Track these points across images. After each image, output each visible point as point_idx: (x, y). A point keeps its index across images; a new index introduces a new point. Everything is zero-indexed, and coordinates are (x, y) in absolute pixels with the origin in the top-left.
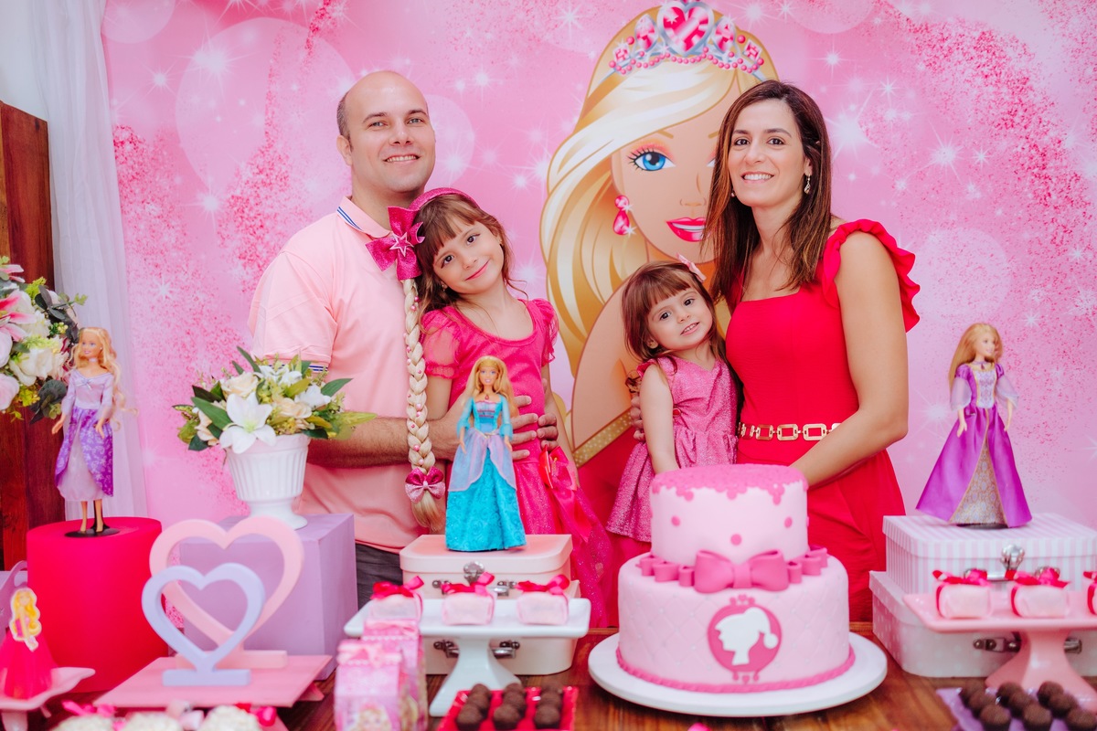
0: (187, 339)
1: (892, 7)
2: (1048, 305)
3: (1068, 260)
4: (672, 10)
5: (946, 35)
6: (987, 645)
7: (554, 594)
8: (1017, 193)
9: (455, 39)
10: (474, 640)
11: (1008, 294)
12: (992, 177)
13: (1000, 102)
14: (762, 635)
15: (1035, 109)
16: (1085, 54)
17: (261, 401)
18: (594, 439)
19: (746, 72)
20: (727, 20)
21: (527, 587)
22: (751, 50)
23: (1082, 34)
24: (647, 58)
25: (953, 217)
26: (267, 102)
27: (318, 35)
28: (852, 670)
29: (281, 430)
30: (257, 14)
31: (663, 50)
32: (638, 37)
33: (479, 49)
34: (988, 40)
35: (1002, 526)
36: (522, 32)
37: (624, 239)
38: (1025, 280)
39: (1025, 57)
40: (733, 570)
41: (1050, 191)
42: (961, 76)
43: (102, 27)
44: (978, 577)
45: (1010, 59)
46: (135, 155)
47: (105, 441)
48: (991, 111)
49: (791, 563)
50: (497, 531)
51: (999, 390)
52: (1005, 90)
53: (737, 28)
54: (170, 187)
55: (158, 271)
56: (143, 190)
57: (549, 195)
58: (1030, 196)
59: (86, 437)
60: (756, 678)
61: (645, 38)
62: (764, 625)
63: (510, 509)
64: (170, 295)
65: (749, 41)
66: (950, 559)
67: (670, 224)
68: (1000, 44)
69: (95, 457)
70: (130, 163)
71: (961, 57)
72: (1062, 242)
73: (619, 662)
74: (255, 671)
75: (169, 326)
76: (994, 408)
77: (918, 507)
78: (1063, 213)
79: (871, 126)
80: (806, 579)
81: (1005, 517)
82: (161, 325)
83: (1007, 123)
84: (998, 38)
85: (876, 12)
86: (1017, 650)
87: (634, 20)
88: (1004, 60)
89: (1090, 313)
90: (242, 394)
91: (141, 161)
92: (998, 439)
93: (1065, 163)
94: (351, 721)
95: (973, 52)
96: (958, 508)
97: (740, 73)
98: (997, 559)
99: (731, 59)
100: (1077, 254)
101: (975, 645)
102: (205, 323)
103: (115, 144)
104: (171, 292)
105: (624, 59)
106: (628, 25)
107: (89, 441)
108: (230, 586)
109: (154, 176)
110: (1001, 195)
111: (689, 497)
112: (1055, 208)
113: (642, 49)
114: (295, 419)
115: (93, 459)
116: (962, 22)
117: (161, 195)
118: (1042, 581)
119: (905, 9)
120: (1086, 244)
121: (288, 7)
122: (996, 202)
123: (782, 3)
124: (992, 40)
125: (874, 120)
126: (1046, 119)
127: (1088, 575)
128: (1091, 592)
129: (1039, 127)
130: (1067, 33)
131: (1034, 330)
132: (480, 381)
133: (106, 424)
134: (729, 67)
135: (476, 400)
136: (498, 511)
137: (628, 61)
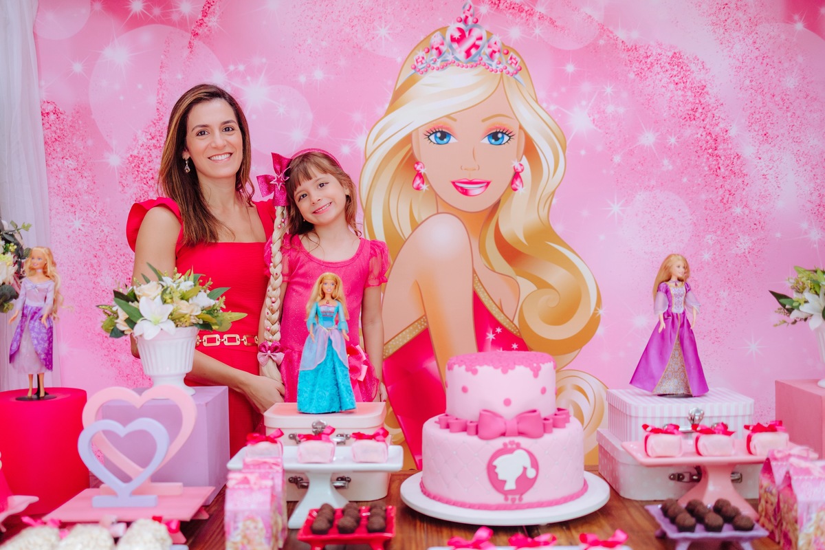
0: (95, 261)
1: (612, 33)
2: (718, 246)
3: (732, 214)
4: (457, 30)
5: (649, 54)
6: (678, 477)
7: (378, 441)
8: (697, 166)
9: (299, 45)
10: (320, 474)
11: (691, 238)
12: (680, 155)
13: (686, 102)
14: (525, 469)
16: (744, 70)
17: (164, 302)
18: (396, 338)
19: (508, 75)
20: (496, 38)
21: (359, 436)
22: (513, 60)
23: (742, 56)
24: (439, 64)
25: (653, 182)
26: (159, 87)
27: (197, 38)
28: (586, 495)
29: (178, 323)
30: (152, 22)
31: (450, 58)
32: (432, 48)
33: (317, 53)
34: (678, 58)
35: (688, 396)
36: (348, 41)
37: (420, 193)
38: (702, 228)
39: (703, 71)
40: (505, 424)
41: (720, 165)
42: (660, 83)
43: (34, 27)
44: (673, 429)
45: (693, 72)
46: (58, 123)
47: (48, 330)
48: (680, 108)
49: (545, 419)
50: (336, 399)
51: (687, 300)
52: (689, 93)
53: (503, 44)
54: (84, 148)
55: (73, 209)
56: (63, 149)
57: (366, 160)
58: (706, 168)
59: (34, 327)
60: (520, 499)
61: (437, 49)
62: (527, 462)
63: (345, 382)
64: (82, 228)
65: (511, 53)
66: (653, 418)
67: (454, 183)
68: (686, 62)
69: (41, 342)
70: (53, 128)
71: (659, 70)
72: (727, 201)
73: (422, 491)
74: (161, 497)
75: (81, 251)
76: (684, 313)
77: (631, 382)
78: (729, 181)
79: (596, 116)
80: (555, 430)
81: (690, 389)
82: (75, 250)
83: (691, 117)
84: (685, 57)
85: (601, 36)
86: (698, 481)
87: (429, 36)
88: (689, 73)
89: (747, 253)
90: (150, 297)
91: (62, 127)
92: (686, 335)
93: (730, 146)
94: (236, 528)
95: (668, 67)
96: (659, 383)
97: (505, 76)
98: (685, 418)
99: (498, 66)
100: (738, 210)
101: (670, 478)
102: (108, 249)
103: (42, 114)
104: (83, 225)
105: (422, 63)
106: (425, 39)
107: (36, 330)
108: (143, 435)
109: (72, 139)
110: (686, 168)
111: (475, 372)
112: (724, 177)
113: (435, 57)
114: (191, 315)
115: (39, 343)
116: (660, 45)
117: (76, 153)
118: (716, 431)
119: (621, 34)
120: (744, 203)
121: (175, 17)
122: (682, 173)
123: (535, 26)
124: (681, 58)
125: (598, 112)
126: (718, 115)
127: (747, 427)
128: (749, 439)
129: (712, 120)
130: (732, 55)
131: (708, 264)
132: (322, 290)
133: (48, 318)
134: (497, 72)
135: (319, 304)
136: (337, 384)
137: (424, 65)
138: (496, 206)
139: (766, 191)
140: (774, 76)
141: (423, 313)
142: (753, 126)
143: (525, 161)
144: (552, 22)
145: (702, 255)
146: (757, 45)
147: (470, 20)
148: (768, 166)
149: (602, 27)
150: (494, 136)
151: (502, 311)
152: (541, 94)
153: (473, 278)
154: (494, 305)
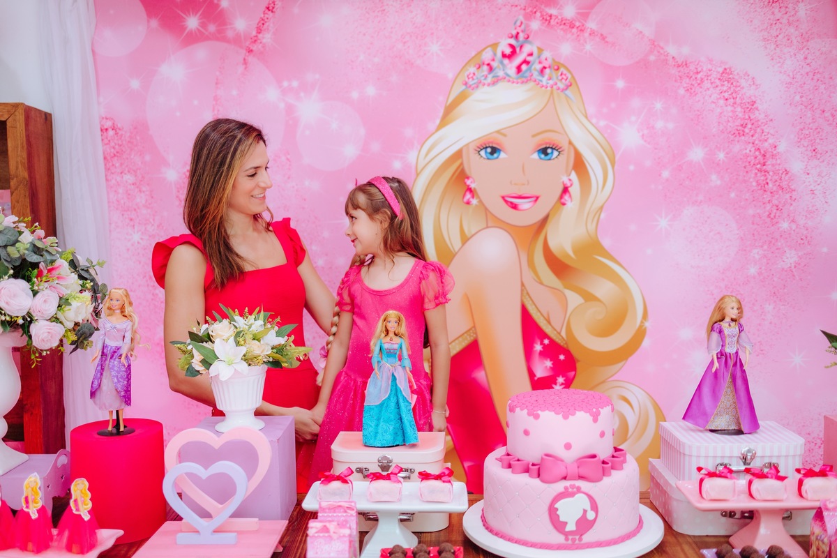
1: (662, 48)
2: (765, 260)
3: (778, 229)
4: (508, 46)
5: (699, 69)
6: (730, 514)
7: (444, 482)
8: (745, 181)
9: (352, 61)
10: (389, 514)
11: (737, 252)
12: (729, 170)
13: (735, 118)
14: (585, 511)
15: (760, 123)
16: (795, 86)
17: (238, 343)
19: (559, 91)
21: (425, 476)
23: (793, 72)
24: (489, 79)
25: (701, 198)
26: (214, 102)
27: (252, 55)
28: (642, 532)
29: (251, 363)
30: (207, 38)
31: (501, 74)
32: (484, 64)
33: (369, 69)
34: (729, 74)
36: (400, 58)
37: (471, 208)
38: (749, 243)
39: (753, 87)
40: (566, 468)
41: (768, 181)
42: (709, 99)
43: (92, 44)
44: (726, 472)
45: (743, 88)
47: (126, 368)
48: (729, 124)
49: (604, 462)
50: (400, 433)
51: (740, 341)
52: (739, 109)
53: (554, 60)
54: (142, 163)
55: (132, 223)
56: (121, 164)
57: (418, 175)
58: (754, 184)
59: (114, 366)
60: (580, 539)
61: (488, 65)
62: (587, 506)
63: (408, 418)
64: (140, 241)
65: (562, 69)
66: (707, 457)
67: (503, 198)
68: (736, 77)
70: (112, 144)
71: (709, 86)
72: (775, 216)
73: (484, 524)
75: (140, 263)
76: (737, 352)
77: (684, 418)
78: (776, 196)
79: (646, 132)
80: (613, 472)
81: (742, 426)
82: (135, 263)
83: (740, 133)
84: (735, 73)
85: (651, 52)
86: (751, 518)
87: (480, 52)
88: (739, 88)
89: (793, 267)
90: (224, 338)
91: (120, 143)
92: (739, 374)
93: (778, 162)
95: (718, 82)
96: (712, 419)
97: (555, 91)
98: (737, 456)
99: (549, 82)
100: (785, 225)
101: (722, 514)
103: (102, 130)
104: (142, 239)
105: (473, 79)
106: (476, 55)
107: (116, 369)
108: (224, 477)
109: (130, 154)
110: (734, 183)
111: (537, 417)
112: (771, 193)
113: (486, 73)
114: (263, 356)
115: (119, 381)
116: (711, 61)
117: (134, 168)
118: (770, 476)
119: (672, 50)
120: (792, 218)
121: (230, 34)
122: (730, 188)
123: (586, 42)
124: (731, 74)
125: (648, 128)
126: (767, 131)
127: (798, 471)
128: (801, 483)
129: (761, 136)
130: (783, 71)
131: (754, 278)
132: (386, 327)
133: (127, 356)
134: (547, 87)
135: (383, 341)
136: (401, 419)
137: (475, 81)
138: (544, 221)
139: (813, 206)
140: (824, 92)
141: (472, 325)
142: (803, 142)
143: (574, 176)
144: (603, 38)
145: (748, 269)
146: (808, 61)
147: (521, 36)
148: (816, 181)
149: (653, 42)
150: (544, 151)
151: (549, 322)
152: (591, 110)
153: (522, 291)
154: (542, 318)
